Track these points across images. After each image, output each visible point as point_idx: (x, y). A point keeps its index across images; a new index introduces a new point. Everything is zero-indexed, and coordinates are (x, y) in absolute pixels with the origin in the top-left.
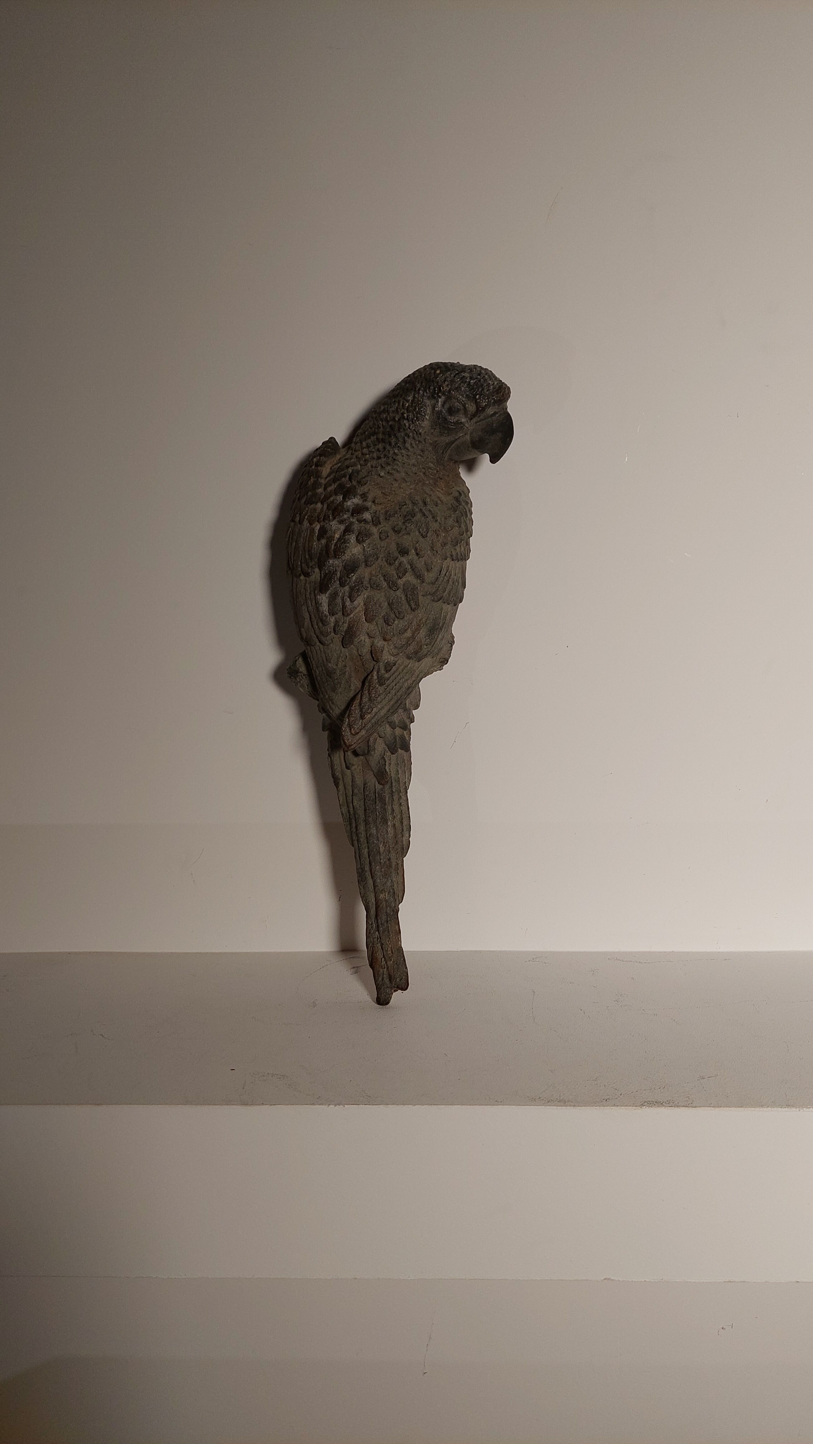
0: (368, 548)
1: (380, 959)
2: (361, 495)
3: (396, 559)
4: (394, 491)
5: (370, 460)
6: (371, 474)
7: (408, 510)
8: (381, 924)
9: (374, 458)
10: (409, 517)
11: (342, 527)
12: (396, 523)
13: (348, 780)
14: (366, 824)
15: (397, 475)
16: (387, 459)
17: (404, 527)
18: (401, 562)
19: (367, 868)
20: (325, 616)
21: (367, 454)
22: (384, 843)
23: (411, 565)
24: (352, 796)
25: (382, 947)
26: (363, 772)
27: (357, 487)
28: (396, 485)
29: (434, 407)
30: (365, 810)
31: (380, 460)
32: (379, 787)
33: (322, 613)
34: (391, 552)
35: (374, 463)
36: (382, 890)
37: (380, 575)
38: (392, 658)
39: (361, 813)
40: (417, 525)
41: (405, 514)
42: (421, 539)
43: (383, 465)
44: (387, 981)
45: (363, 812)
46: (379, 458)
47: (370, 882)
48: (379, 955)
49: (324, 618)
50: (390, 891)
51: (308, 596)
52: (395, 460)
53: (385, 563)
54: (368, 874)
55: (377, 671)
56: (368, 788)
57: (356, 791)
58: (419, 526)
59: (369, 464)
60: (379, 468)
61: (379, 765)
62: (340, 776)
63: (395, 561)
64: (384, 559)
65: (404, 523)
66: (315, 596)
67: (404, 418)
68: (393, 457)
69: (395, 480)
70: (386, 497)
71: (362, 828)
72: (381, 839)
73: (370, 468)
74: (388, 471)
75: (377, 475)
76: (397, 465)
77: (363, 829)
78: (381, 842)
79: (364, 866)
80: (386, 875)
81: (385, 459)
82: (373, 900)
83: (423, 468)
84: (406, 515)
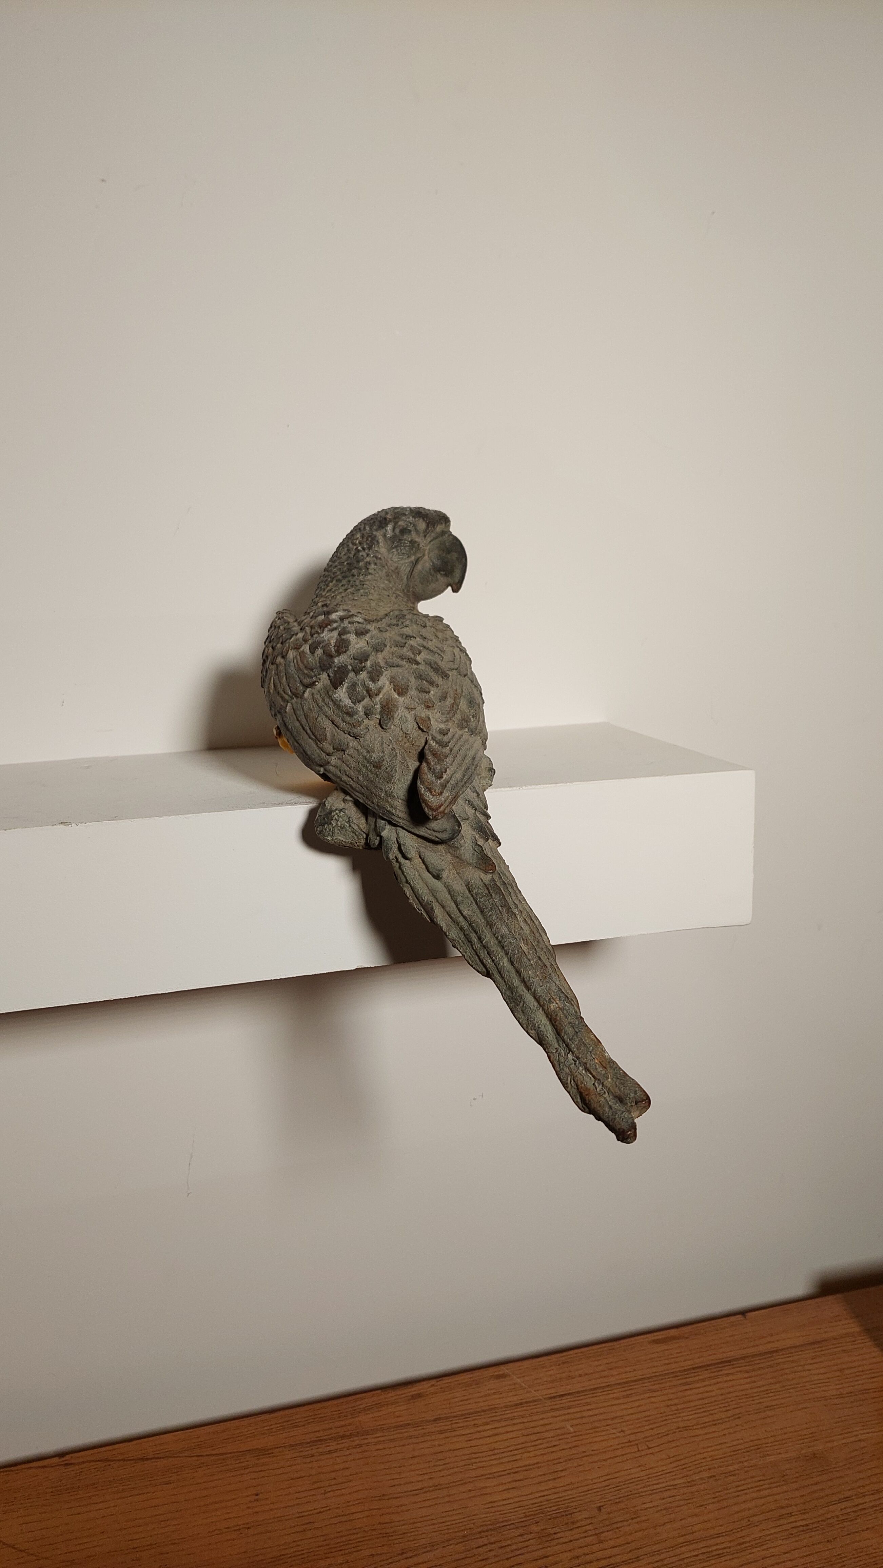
1: (592, 1088)
3: (406, 644)
8: (570, 1040)
11: (335, 634)
13: (444, 895)
14: (491, 928)
17: (400, 623)
18: (411, 645)
19: (517, 982)
20: (350, 707)
22: (523, 940)
23: (422, 645)
24: (457, 906)
25: (587, 1069)
26: (458, 873)
29: (385, 536)
30: (482, 912)
32: (487, 878)
33: (346, 706)
34: (396, 640)
36: (550, 999)
38: (443, 725)
39: (478, 919)
44: (617, 1106)
45: (480, 916)
47: (528, 998)
48: (588, 1081)
49: (350, 710)
50: (560, 997)
51: (321, 704)
54: (522, 989)
56: (474, 886)
57: (459, 899)
61: (476, 853)
62: (431, 899)
65: (398, 621)
66: (330, 697)
67: (359, 551)
71: (487, 936)
72: (518, 937)
77: (489, 936)
78: (520, 940)
79: (512, 981)
80: (546, 978)
82: (544, 1021)
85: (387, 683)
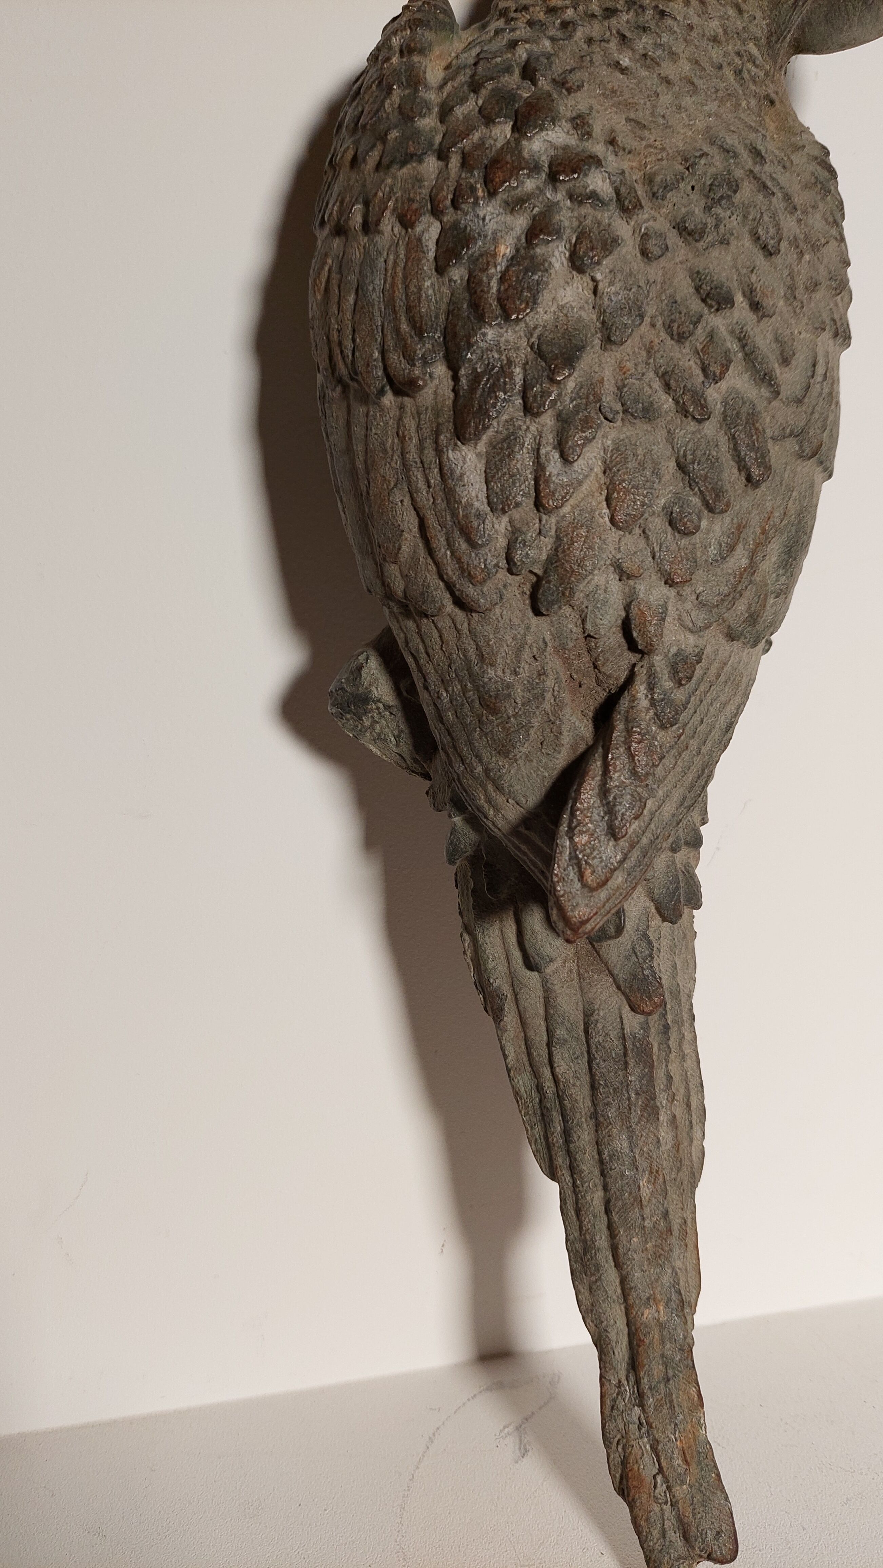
0: (611, 283)
1: (649, 1479)
2: (572, 120)
3: (698, 321)
4: (663, 117)
5: (580, 23)
6: (591, 61)
7: (713, 170)
8: (650, 1388)
9: (593, 16)
10: (724, 190)
11: (520, 223)
12: (683, 210)
13: (534, 1002)
14: (597, 1125)
15: (668, 69)
16: (637, 15)
17: (711, 221)
18: (712, 331)
19: (602, 1241)
20: (478, 515)
21: (567, 8)
22: (651, 1172)
23: (740, 340)
24: (549, 1045)
25: (654, 1449)
26: (580, 976)
27: (555, 96)
28: (666, 98)
30: (593, 1087)
31: (614, 21)
32: (632, 1022)
33: (469, 505)
34: (678, 298)
35: (596, 29)
36: (648, 1299)
37: (651, 374)
38: (692, 639)
39: (580, 1094)
40: (745, 217)
41: (709, 183)
42: (760, 259)
43: (628, 34)
44: (674, 1537)
45: (587, 1091)
46: (610, 15)
47: (611, 1276)
48: (647, 1467)
49: (475, 523)
50: (670, 1300)
51: (413, 455)
52: (662, 14)
53: (663, 335)
54: (605, 1257)
55: (649, 684)
56: (600, 1026)
57: (560, 1032)
58: (754, 220)
59: (579, 34)
60: (613, 45)
61: (634, 958)
62: (506, 989)
63: (696, 324)
64: (659, 324)
65: (708, 209)
66: (439, 452)
68: (657, 7)
69: (667, 81)
70: (639, 132)
71: (584, 1136)
72: (642, 1163)
73: (585, 46)
74: (642, 52)
75: (609, 65)
76: (672, 31)
77: (587, 1139)
78: (644, 1171)
79: (594, 1235)
80: (660, 1257)
81: (632, 13)
82: (621, 1323)
84: (711, 185)
85: (598, 469)
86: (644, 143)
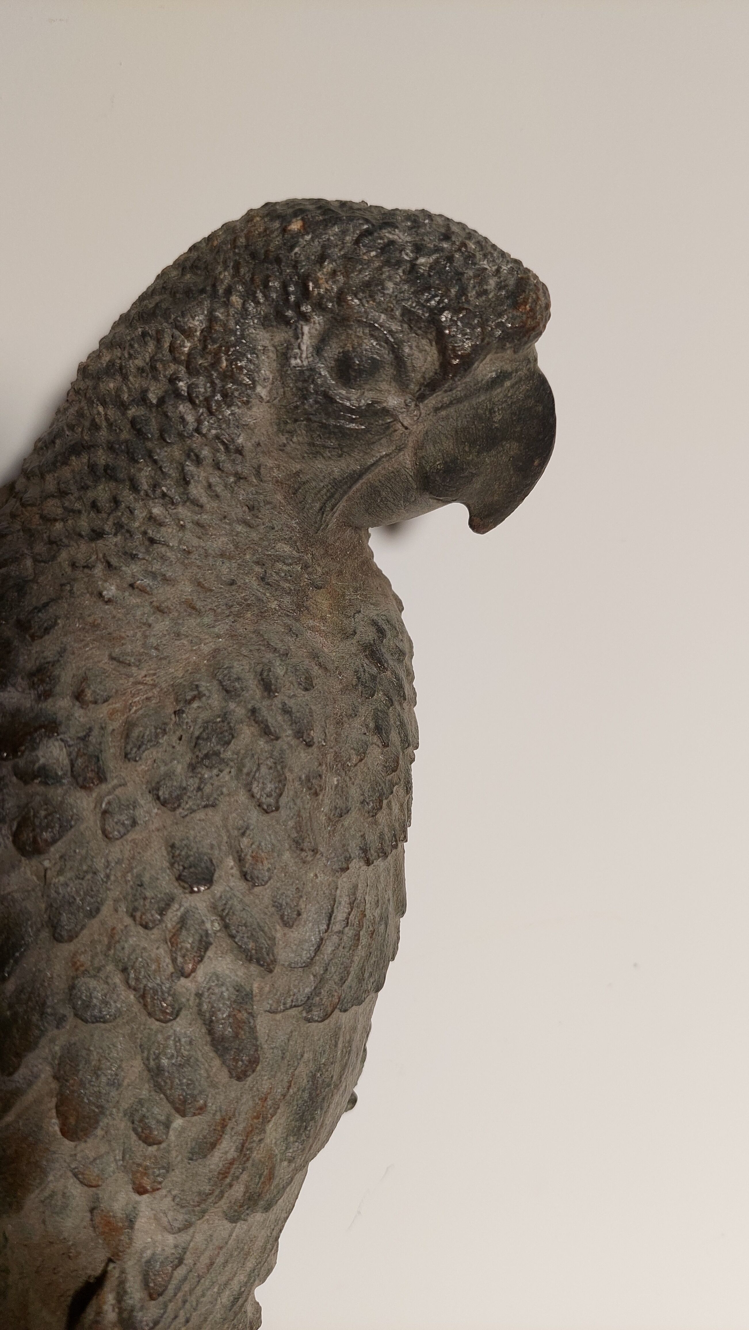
0: (61, 872)
2: (31, 675)
3: (168, 905)
4: (156, 649)
5: (65, 541)
6: (71, 591)
7: (204, 715)
9: (80, 535)
10: (213, 745)
12: (163, 769)
15: (164, 594)
16: (126, 539)
17: (193, 783)
18: (187, 911)
21: (55, 520)
23: (223, 918)
27: (16, 643)
28: (162, 625)
29: (284, 356)
31: (100, 543)
34: (146, 879)
35: (81, 550)
37: (110, 968)
38: (171, 1239)
40: (240, 770)
41: (197, 733)
42: (254, 816)
43: (114, 561)
46: (97, 534)
52: (152, 541)
53: (128, 920)
55: (118, 1293)
58: (248, 774)
59: (64, 555)
60: (99, 570)
63: (162, 912)
64: (123, 908)
65: (192, 767)
67: (177, 394)
68: (145, 533)
69: (159, 610)
70: (123, 670)
73: (69, 570)
74: (130, 580)
75: (91, 594)
76: (163, 558)
81: (119, 537)
83: (257, 563)
84: (198, 738)
85: (48, 1073)
86: (131, 680)
